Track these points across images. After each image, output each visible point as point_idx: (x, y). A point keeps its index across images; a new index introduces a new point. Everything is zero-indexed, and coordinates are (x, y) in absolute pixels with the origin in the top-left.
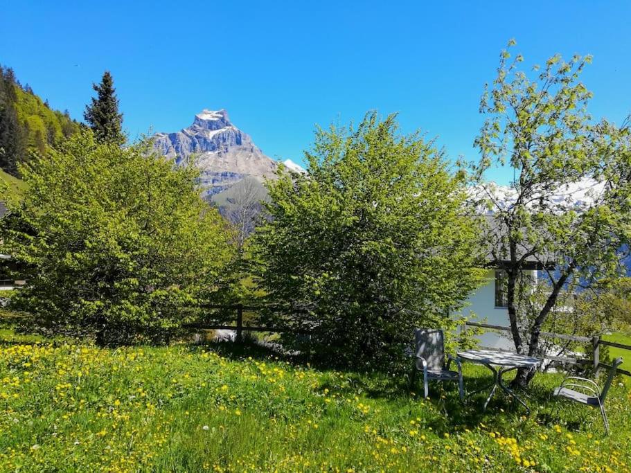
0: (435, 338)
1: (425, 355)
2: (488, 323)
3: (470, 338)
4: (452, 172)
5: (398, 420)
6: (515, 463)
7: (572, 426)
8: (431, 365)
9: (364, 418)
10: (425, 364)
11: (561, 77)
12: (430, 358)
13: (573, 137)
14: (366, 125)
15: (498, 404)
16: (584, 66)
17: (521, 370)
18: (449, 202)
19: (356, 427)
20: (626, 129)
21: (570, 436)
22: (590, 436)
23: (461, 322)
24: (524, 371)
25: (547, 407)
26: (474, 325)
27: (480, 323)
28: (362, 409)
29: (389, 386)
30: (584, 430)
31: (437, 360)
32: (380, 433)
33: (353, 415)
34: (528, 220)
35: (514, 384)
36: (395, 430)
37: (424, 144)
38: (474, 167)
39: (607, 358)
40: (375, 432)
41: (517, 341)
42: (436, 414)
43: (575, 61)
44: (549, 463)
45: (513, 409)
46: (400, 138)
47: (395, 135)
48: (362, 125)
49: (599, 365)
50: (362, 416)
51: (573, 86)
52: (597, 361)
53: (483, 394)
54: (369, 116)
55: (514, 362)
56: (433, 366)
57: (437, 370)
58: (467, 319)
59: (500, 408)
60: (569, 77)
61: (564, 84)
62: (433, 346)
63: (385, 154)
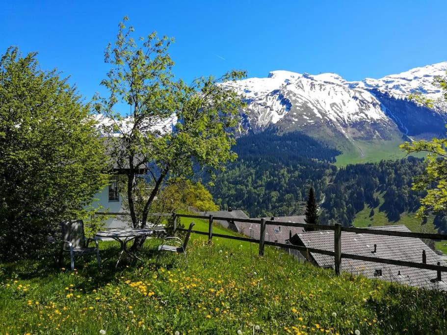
0: (76, 226)
1: (69, 239)
2: (110, 211)
3: (99, 223)
4: (83, 103)
5: (54, 290)
6: (143, 296)
7: (169, 267)
8: (74, 245)
9: (24, 295)
10: (71, 245)
11: (157, 49)
12: (73, 241)
13: (164, 88)
14: (8, 58)
15: (123, 263)
16: (170, 44)
17: (137, 238)
18: (81, 125)
19: (19, 303)
20: (193, 89)
21: (169, 272)
22: (179, 270)
23: (92, 213)
24: (139, 239)
25: (153, 259)
26: (100, 213)
27: (105, 212)
28: (22, 289)
29: (39, 268)
30: (176, 268)
31: (78, 242)
32: (41, 303)
33: (14, 296)
34: (142, 140)
35: (134, 248)
36: (53, 297)
37: (61, 80)
38: (106, 102)
39: (180, 224)
40: (37, 303)
41: (134, 220)
42: (81, 280)
43: (165, 39)
44: (162, 291)
45: (134, 264)
46: (40, 73)
47: (37, 69)
48: (5, 57)
49: (177, 229)
50: (22, 294)
51: (163, 55)
52: (175, 227)
53: (113, 259)
54: (11, 50)
55: (134, 234)
56: (75, 246)
57: (78, 248)
58: (96, 210)
59: (126, 266)
60: (162, 49)
61: (159, 54)
62: (75, 232)
63: (28, 85)
